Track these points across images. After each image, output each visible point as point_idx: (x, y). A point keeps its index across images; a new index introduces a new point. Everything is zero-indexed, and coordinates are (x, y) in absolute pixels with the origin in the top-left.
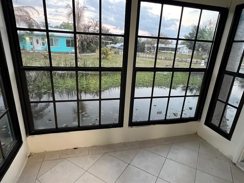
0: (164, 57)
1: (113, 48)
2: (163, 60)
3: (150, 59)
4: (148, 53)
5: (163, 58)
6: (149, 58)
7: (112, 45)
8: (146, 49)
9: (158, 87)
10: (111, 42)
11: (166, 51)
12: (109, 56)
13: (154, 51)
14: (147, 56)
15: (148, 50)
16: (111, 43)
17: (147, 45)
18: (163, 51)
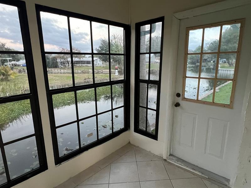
0: (81, 70)
1: (16, 65)
2: (80, 73)
3: (66, 74)
4: (62, 68)
5: (79, 71)
6: (64, 73)
7: (13, 62)
8: (59, 63)
9: (81, 103)
10: (11, 59)
11: (82, 64)
12: (11, 76)
13: (69, 66)
14: (62, 71)
15: (62, 65)
16: (10, 61)
17: (59, 60)
18: (78, 65)
